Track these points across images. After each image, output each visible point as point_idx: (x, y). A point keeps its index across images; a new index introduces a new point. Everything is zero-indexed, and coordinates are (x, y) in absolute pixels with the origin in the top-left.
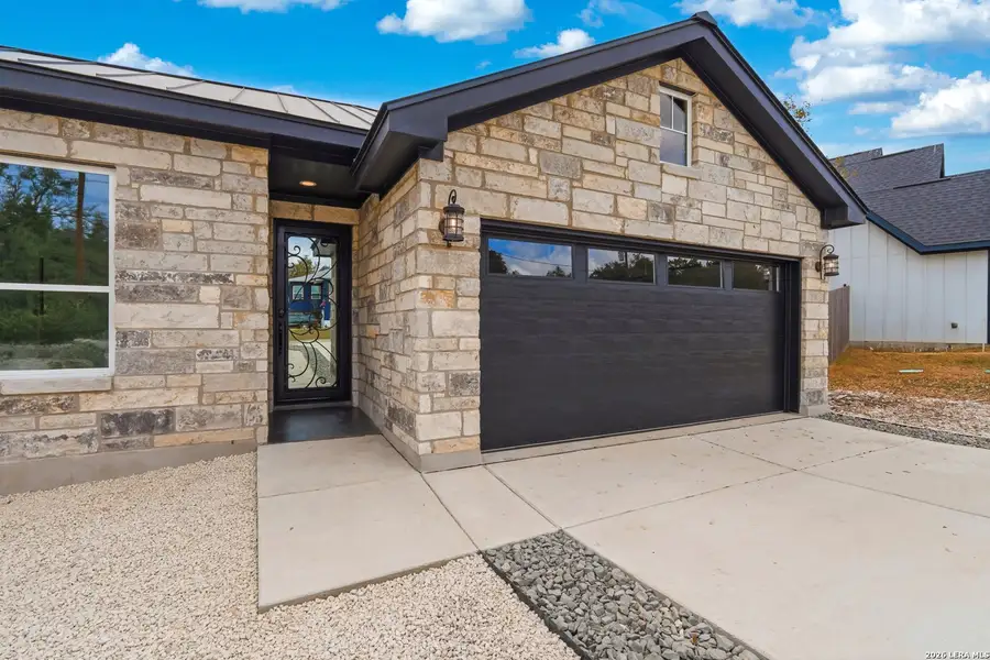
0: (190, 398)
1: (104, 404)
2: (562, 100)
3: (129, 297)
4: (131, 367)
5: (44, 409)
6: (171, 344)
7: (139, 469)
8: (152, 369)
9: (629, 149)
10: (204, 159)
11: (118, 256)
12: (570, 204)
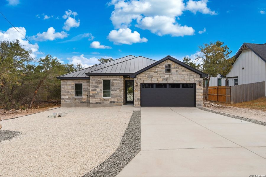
0: (117, 100)
1: (110, 100)
2: (150, 69)
3: (112, 91)
4: (112, 97)
5: (106, 100)
6: (115, 95)
7: (113, 106)
8: (114, 97)
9: (160, 73)
10: (117, 78)
11: (111, 87)
12: (151, 80)
